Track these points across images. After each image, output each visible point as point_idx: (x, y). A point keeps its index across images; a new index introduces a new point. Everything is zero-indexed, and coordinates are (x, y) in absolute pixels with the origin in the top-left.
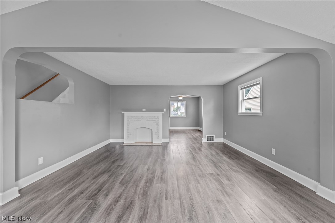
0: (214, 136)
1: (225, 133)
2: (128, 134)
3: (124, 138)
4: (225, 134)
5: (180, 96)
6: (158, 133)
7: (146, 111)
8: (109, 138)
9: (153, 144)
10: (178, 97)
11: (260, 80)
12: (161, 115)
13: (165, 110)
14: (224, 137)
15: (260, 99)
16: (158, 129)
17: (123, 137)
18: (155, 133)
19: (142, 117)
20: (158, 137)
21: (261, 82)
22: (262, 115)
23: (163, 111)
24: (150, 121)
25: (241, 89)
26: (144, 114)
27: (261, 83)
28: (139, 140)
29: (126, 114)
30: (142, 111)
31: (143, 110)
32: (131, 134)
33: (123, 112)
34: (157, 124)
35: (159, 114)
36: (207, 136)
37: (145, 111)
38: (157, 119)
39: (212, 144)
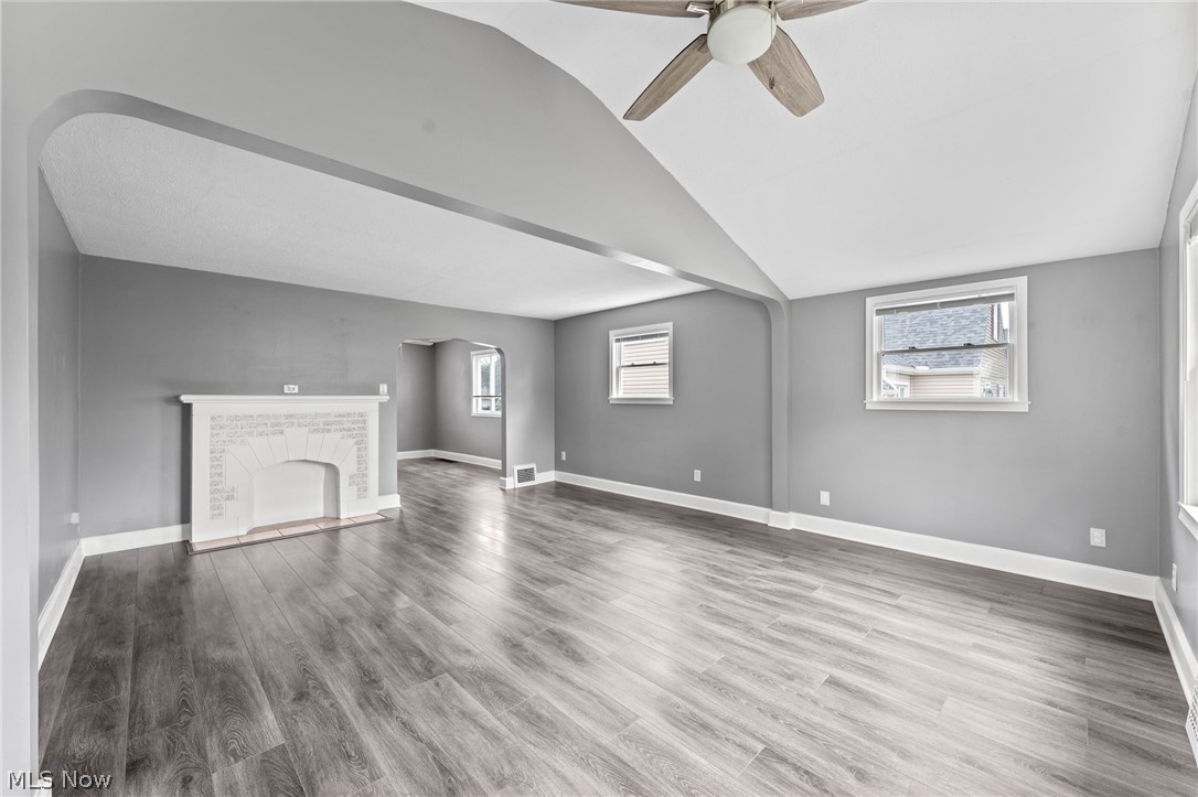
0: (533, 466)
1: (564, 454)
2: (213, 500)
3: (190, 521)
4: (564, 458)
6: (365, 475)
7: (301, 393)
9: (342, 524)
11: (668, 327)
12: (376, 407)
13: (383, 389)
14: (559, 466)
15: (667, 369)
16: (361, 460)
17: (185, 517)
18: (351, 478)
19: (288, 416)
20: (362, 491)
21: (670, 331)
22: (671, 403)
23: (375, 392)
24: (329, 431)
25: (618, 340)
27: (671, 334)
28: (260, 520)
29: (202, 404)
30: (282, 393)
31: (288, 389)
33: (185, 399)
34: (357, 443)
35: (367, 405)
36: (517, 468)
37: (296, 391)
38: (357, 422)
39: (531, 490)
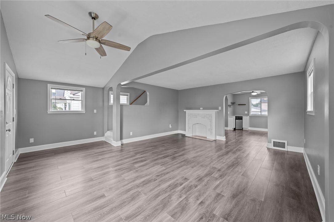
0: (286, 142)
1: (305, 140)
2: (188, 128)
3: (185, 131)
4: (305, 142)
5: (253, 92)
6: (212, 129)
7: (203, 109)
8: (177, 129)
9: (205, 139)
10: (251, 93)
12: (215, 113)
13: (220, 108)
16: (211, 126)
18: (209, 129)
19: (198, 114)
20: (211, 133)
22: (314, 115)
23: (217, 109)
24: (204, 118)
26: (201, 112)
28: (197, 134)
29: (187, 112)
30: (200, 110)
31: (201, 108)
32: (190, 128)
33: (185, 111)
34: (210, 121)
35: (213, 112)
36: (273, 140)
38: (210, 116)
